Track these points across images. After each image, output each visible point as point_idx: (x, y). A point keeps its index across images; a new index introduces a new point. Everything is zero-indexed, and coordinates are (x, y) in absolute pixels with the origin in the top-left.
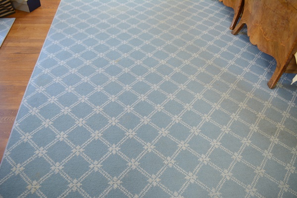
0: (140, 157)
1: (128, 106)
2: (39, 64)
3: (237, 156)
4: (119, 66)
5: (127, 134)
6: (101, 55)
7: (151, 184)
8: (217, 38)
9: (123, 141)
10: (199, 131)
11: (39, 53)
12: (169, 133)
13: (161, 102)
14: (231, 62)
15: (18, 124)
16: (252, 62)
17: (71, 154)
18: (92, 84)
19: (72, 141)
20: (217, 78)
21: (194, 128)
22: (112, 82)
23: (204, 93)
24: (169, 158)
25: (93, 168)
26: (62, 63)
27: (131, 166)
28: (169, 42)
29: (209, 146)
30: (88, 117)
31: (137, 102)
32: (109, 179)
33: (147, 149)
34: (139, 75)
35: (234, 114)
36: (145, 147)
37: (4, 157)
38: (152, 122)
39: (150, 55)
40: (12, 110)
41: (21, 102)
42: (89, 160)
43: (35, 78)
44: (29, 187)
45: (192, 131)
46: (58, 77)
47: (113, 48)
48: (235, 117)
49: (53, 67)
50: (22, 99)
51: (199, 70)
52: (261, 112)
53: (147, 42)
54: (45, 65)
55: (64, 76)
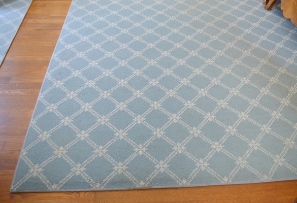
0: (165, 127)
1: (153, 80)
2: (61, 40)
3: (266, 129)
4: (143, 41)
5: (152, 105)
6: (125, 31)
7: (176, 151)
8: (249, 13)
9: (148, 112)
10: (226, 104)
11: (61, 29)
12: (194, 106)
13: (187, 77)
14: (263, 38)
15: (42, 96)
16: (286, 38)
17: (97, 123)
18: (116, 59)
19: (97, 111)
20: (247, 53)
21: (222, 101)
22: (136, 57)
23: (233, 68)
24: (194, 129)
25: (119, 136)
26: (85, 39)
27: (156, 135)
28: (196, 18)
29: (236, 118)
30: (113, 89)
31: (162, 76)
32: (134, 146)
33: (173, 120)
34: (164, 51)
35: (264, 89)
36: (171, 118)
37: (30, 125)
38: (178, 95)
39: (176, 31)
40: (36, 83)
41: (44, 76)
42: (114, 129)
43: (58, 53)
44: (56, 152)
45: (219, 104)
46: (81, 53)
47: (137, 25)
48: (265, 91)
49: (76, 43)
50: (45, 73)
51: (227, 45)
52: (293, 86)
53: (173, 18)
54: (68, 41)
55: (88, 51)
